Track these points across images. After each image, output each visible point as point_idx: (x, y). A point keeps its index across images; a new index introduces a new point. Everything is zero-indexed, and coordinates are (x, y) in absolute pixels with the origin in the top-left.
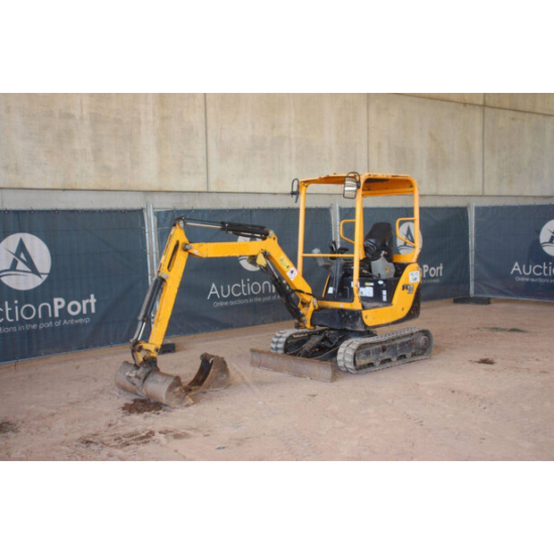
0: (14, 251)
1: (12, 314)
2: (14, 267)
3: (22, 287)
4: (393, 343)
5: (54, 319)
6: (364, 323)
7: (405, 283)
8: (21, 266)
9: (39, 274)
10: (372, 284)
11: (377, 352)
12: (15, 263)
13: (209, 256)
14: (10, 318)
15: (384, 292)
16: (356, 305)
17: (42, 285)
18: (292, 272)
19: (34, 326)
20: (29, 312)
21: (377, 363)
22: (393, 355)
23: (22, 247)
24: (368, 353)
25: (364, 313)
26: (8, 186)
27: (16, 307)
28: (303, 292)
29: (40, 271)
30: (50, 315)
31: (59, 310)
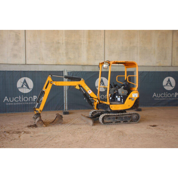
0: (23, 82)
1: (21, 99)
2: (22, 86)
3: (25, 92)
4: (122, 116)
5: (33, 102)
6: (110, 109)
7: (130, 97)
8: (24, 86)
9: (29, 89)
10: (120, 97)
11: (114, 118)
12: (23, 85)
13: (59, 85)
14: (21, 100)
15: (122, 100)
16: (108, 103)
17: (30, 92)
18: (90, 91)
19: (27, 103)
20: (26, 99)
21: (114, 122)
22: (121, 121)
23: (25, 81)
24: (109, 119)
25: (111, 106)
26: (39, 64)
27: (22, 98)
28: (93, 98)
29: (30, 88)
30: (32, 100)
31: (35, 99)
